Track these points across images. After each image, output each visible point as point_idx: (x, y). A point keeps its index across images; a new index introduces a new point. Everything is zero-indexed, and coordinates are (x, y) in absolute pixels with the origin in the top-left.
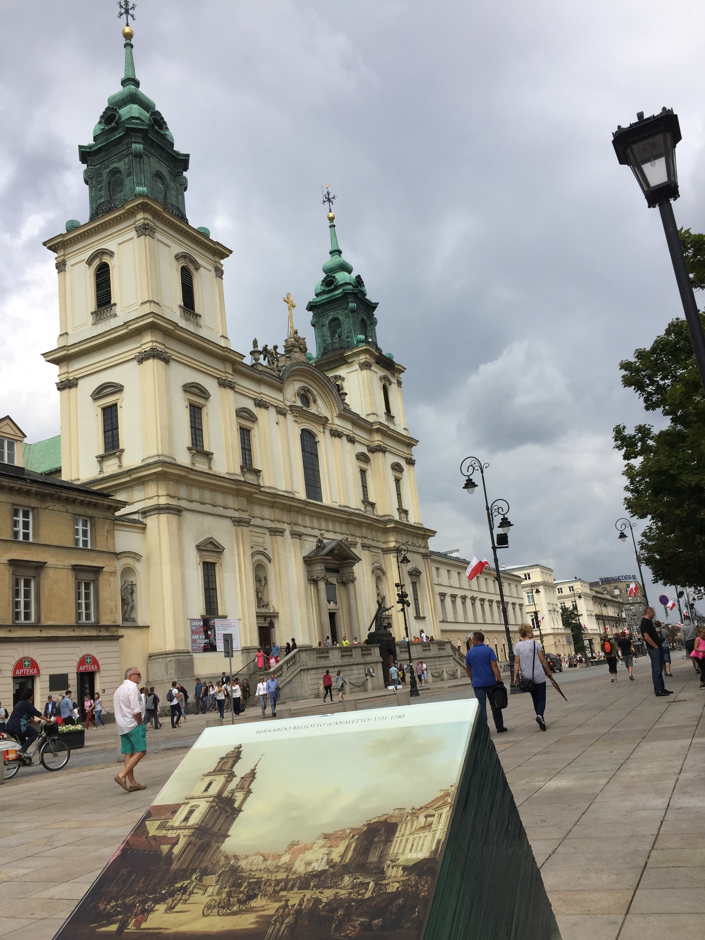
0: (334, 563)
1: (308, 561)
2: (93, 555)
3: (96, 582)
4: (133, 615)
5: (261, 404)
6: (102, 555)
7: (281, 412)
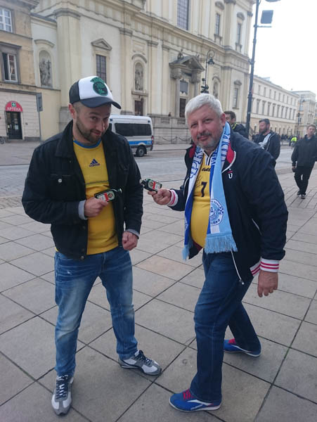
0: (188, 70)
1: (172, 66)
2: (14, 37)
3: (17, 55)
4: (50, 82)
6: (22, 38)
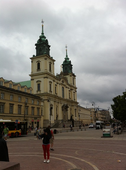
2: (39, 106)
3: (39, 109)
4: (42, 114)
5: (57, 83)
7: (60, 84)
